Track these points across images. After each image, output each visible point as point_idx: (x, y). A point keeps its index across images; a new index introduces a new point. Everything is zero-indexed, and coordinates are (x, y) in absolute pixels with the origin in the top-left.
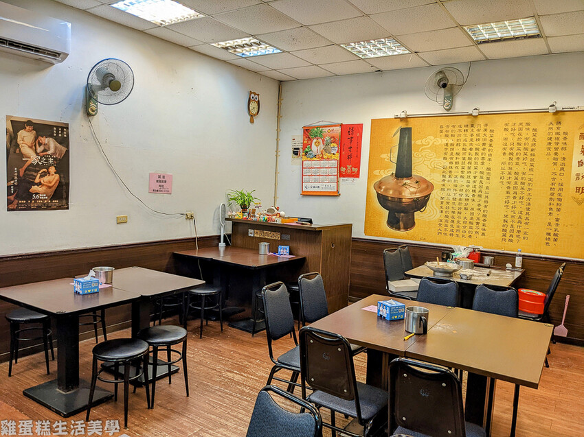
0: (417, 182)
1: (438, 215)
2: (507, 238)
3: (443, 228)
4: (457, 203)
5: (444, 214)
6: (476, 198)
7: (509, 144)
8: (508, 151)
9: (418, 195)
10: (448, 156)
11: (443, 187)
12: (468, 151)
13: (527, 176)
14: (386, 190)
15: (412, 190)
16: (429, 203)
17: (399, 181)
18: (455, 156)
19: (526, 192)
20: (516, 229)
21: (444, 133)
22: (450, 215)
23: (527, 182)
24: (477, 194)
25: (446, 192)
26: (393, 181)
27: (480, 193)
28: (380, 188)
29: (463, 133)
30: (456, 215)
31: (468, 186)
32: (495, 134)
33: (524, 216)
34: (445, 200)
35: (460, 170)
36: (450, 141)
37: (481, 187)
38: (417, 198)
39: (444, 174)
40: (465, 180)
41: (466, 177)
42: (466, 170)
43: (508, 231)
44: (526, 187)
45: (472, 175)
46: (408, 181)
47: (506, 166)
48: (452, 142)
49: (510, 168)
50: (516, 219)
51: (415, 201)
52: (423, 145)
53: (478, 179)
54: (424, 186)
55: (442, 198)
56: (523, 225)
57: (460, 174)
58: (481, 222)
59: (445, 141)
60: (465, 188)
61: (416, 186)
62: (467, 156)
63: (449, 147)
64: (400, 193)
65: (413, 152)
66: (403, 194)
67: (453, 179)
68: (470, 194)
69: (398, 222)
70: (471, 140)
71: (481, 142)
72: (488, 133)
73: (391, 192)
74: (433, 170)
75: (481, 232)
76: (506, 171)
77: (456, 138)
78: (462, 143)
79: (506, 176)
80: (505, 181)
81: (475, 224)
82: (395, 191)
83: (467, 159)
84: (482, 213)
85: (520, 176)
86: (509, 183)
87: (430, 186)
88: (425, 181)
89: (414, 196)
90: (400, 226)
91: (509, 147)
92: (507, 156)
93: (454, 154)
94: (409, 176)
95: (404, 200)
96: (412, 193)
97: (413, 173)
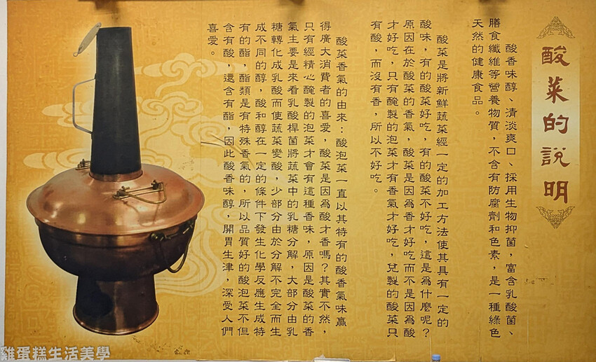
0: (156, 186)
1: (221, 278)
2: (401, 325)
3: (235, 314)
4: (268, 237)
5: (236, 273)
6: (316, 223)
7: (384, 75)
8: (384, 94)
9: (161, 224)
10: (236, 109)
11: (228, 197)
12: (287, 95)
13: (434, 159)
14: (67, 212)
15: (143, 208)
16: (193, 244)
17: (103, 185)
18: (253, 110)
19: (435, 200)
20: (419, 300)
21: (222, 45)
22: (253, 274)
23: (434, 173)
24: (316, 211)
25: (236, 211)
26: (86, 184)
27: (325, 210)
28: (48, 207)
29: (269, 46)
30: (268, 274)
31: (293, 190)
32: (349, 49)
33: (434, 265)
34: (236, 235)
35: (269, 147)
36: (239, 69)
37: (326, 191)
38: (160, 233)
39: (229, 159)
40: (284, 174)
41: (285, 166)
42: (285, 147)
43: (401, 307)
44: (434, 187)
45: (301, 160)
46: (129, 184)
47: (383, 134)
48: (244, 70)
49: (392, 139)
50: (418, 274)
51: (153, 239)
52: (164, 79)
53: (317, 171)
54: (175, 196)
55: (228, 228)
56: (435, 288)
57: (269, 159)
58: (333, 288)
59: (223, 68)
60: (285, 196)
61: (153, 196)
62: (285, 109)
63: (237, 85)
64: (110, 220)
65: (138, 99)
66: (119, 223)
67: (253, 173)
68: (301, 212)
69: (107, 307)
70: (293, 65)
71: (317, 71)
72: (333, 46)
73: (82, 219)
74: (200, 148)
75: (334, 315)
76: (384, 147)
77: (252, 60)
78: (269, 72)
79: (384, 159)
80: (383, 172)
81: (317, 295)
82: (93, 214)
83: (284, 116)
84: (333, 263)
85: (418, 158)
86: (392, 178)
87: (192, 197)
88: (178, 181)
89: (149, 227)
90: (113, 319)
91: (385, 83)
92: (384, 107)
93: (252, 102)
94: (132, 167)
95: (121, 241)
96: (142, 219)
97: (145, 160)
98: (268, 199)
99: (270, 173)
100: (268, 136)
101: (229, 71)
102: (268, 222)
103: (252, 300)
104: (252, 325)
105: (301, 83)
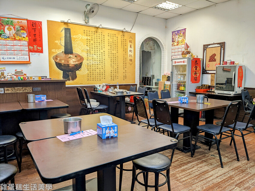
0: (76, 56)
1: (87, 72)
2: (112, 79)
3: (89, 77)
4: (94, 66)
5: (89, 71)
6: (101, 64)
7: (110, 42)
8: (110, 45)
9: (77, 63)
10: (88, 45)
11: (88, 59)
12: (96, 43)
13: (117, 55)
14: (60, 60)
15: (74, 60)
16: (82, 66)
17: (67, 56)
18: (91, 45)
19: (117, 61)
20: (115, 75)
21: (86, 34)
23: (116, 57)
24: (101, 62)
25: (89, 61)
26: (63, 55)
27: (102, 62)
28: (57, 59)
29: (93, 35)
30: (94, 71)
32: (105, 37)
33: (117, 70)
34: (89, 65)
35: (94, 51)
37: (102, 59)
38: (77, 64)
39: (87, 53)
40: (96, 56)
41: (96, 55)
42: (96, 51)
43: (112, 76)
44: (117, 59)
45: (98, 54)
46: (71, 56)
47: (110, 51)
48: (90, 38)
50: (115, 72)
51: (76, 65)
52: (77, 38)
53: (101, 56)
54: (79, 58)
56: (117, 73)
57: (94, 53)
58: (103, 74)
60: (96, 59)
61: (75, 58)
63: (88, 41)
64: (68, 62)
65: (72, 41)
66: (70, 62)
67: (91, 55)
68: (99, 62)
69: (68, 76)
70: (97, 38)
71: (100, 40)
72: (102, 36)
73: (63, 61)
74: (83, 51)
75: (104, 77)
76: (110, 53)
78: (93, 39)
80: (110, 56)
81: (101, 75)
82: (65, 61)
83: (96, 46)
84: (103, 70)
85: (114, 55)
87: (82, 59)
88: (80, 56)
89: (75, 63)
90: (69, 78)
92: (110, 47)
93: (91, 44)
94: (71, 53)
95: (70, 65)
96: (74, 62)
97: (74, 52)
98: (94, 59)
99: (94, 55)
100: (94, 49)
101: (87, 38)
102: (94, 63)
103: (92, 75)
104: (92, 79)
105: (98, 42)
